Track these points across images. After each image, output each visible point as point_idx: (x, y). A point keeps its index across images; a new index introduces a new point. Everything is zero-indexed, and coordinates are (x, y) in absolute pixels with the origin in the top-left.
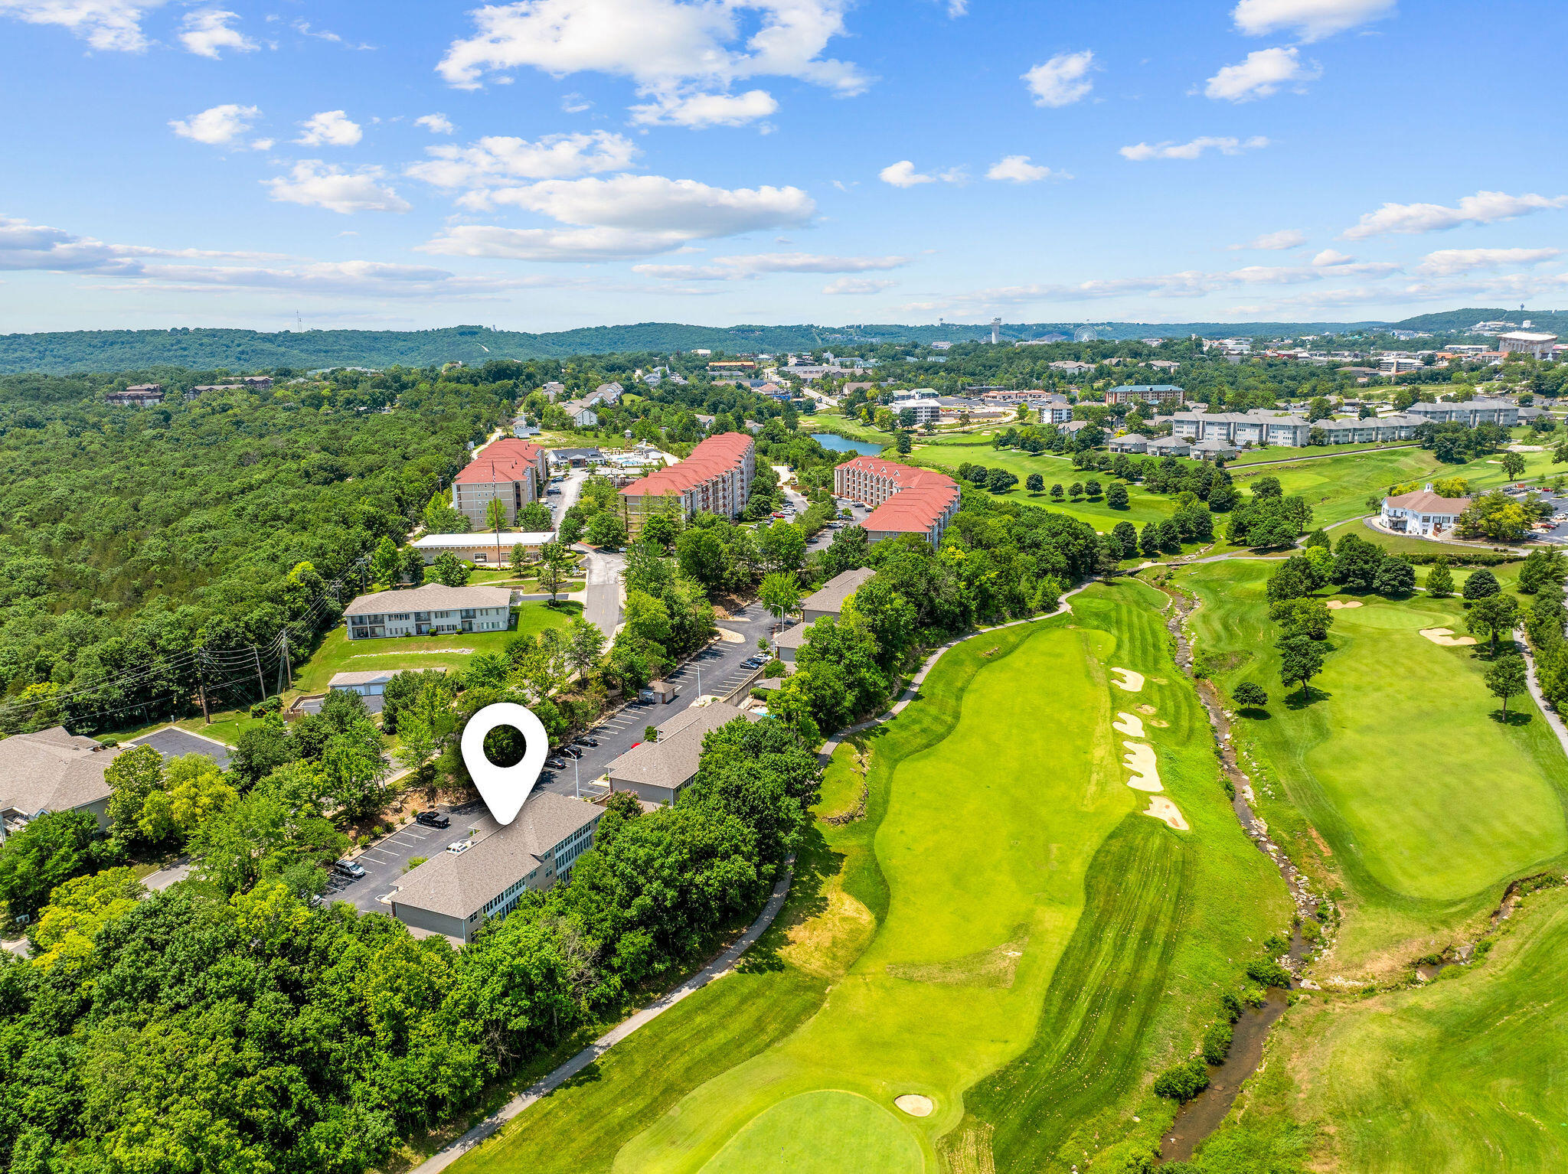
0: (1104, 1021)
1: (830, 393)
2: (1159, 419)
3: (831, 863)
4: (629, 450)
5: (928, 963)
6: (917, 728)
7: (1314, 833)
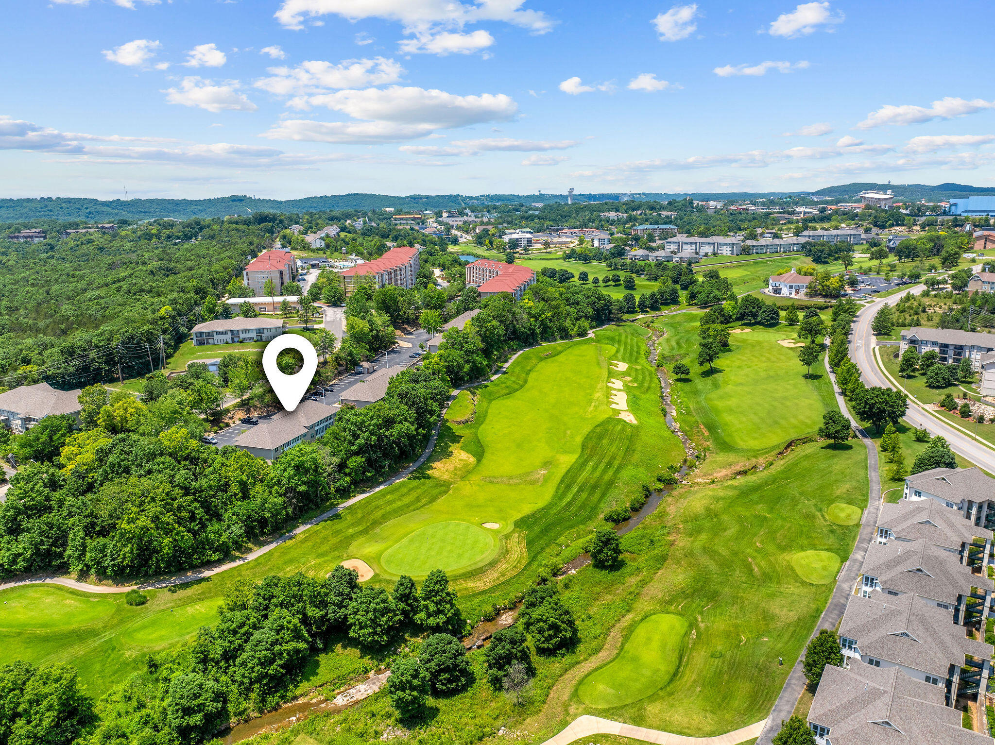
0: (584, 495)
1: (467, 232)
2: (659, 242)
3: (456, 439)
4: (345, 260)
5: (501, 477)
6: (504, 386)
7: (702, 427)
